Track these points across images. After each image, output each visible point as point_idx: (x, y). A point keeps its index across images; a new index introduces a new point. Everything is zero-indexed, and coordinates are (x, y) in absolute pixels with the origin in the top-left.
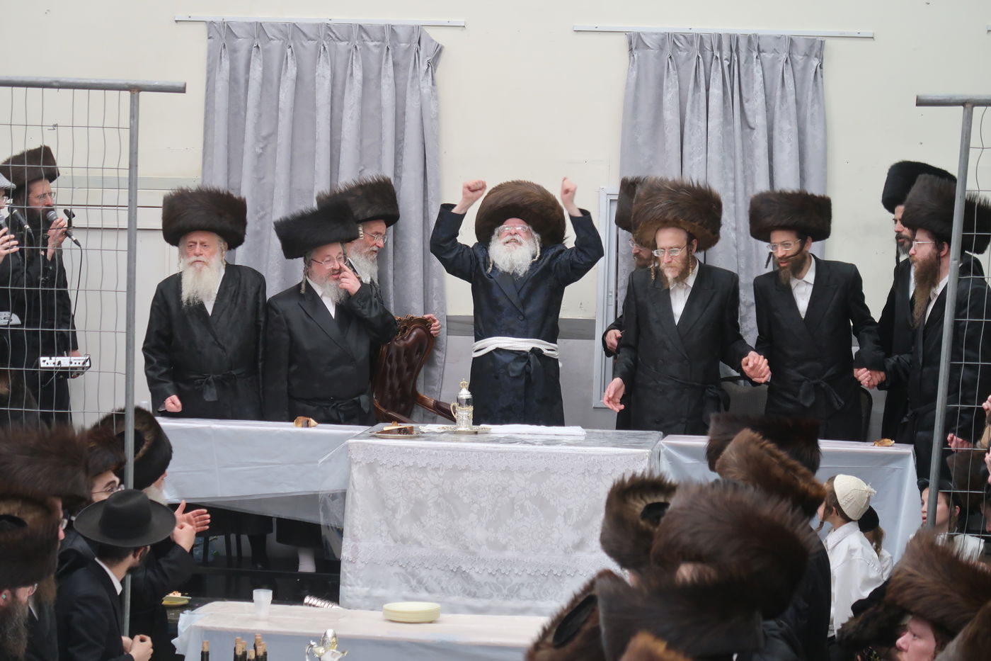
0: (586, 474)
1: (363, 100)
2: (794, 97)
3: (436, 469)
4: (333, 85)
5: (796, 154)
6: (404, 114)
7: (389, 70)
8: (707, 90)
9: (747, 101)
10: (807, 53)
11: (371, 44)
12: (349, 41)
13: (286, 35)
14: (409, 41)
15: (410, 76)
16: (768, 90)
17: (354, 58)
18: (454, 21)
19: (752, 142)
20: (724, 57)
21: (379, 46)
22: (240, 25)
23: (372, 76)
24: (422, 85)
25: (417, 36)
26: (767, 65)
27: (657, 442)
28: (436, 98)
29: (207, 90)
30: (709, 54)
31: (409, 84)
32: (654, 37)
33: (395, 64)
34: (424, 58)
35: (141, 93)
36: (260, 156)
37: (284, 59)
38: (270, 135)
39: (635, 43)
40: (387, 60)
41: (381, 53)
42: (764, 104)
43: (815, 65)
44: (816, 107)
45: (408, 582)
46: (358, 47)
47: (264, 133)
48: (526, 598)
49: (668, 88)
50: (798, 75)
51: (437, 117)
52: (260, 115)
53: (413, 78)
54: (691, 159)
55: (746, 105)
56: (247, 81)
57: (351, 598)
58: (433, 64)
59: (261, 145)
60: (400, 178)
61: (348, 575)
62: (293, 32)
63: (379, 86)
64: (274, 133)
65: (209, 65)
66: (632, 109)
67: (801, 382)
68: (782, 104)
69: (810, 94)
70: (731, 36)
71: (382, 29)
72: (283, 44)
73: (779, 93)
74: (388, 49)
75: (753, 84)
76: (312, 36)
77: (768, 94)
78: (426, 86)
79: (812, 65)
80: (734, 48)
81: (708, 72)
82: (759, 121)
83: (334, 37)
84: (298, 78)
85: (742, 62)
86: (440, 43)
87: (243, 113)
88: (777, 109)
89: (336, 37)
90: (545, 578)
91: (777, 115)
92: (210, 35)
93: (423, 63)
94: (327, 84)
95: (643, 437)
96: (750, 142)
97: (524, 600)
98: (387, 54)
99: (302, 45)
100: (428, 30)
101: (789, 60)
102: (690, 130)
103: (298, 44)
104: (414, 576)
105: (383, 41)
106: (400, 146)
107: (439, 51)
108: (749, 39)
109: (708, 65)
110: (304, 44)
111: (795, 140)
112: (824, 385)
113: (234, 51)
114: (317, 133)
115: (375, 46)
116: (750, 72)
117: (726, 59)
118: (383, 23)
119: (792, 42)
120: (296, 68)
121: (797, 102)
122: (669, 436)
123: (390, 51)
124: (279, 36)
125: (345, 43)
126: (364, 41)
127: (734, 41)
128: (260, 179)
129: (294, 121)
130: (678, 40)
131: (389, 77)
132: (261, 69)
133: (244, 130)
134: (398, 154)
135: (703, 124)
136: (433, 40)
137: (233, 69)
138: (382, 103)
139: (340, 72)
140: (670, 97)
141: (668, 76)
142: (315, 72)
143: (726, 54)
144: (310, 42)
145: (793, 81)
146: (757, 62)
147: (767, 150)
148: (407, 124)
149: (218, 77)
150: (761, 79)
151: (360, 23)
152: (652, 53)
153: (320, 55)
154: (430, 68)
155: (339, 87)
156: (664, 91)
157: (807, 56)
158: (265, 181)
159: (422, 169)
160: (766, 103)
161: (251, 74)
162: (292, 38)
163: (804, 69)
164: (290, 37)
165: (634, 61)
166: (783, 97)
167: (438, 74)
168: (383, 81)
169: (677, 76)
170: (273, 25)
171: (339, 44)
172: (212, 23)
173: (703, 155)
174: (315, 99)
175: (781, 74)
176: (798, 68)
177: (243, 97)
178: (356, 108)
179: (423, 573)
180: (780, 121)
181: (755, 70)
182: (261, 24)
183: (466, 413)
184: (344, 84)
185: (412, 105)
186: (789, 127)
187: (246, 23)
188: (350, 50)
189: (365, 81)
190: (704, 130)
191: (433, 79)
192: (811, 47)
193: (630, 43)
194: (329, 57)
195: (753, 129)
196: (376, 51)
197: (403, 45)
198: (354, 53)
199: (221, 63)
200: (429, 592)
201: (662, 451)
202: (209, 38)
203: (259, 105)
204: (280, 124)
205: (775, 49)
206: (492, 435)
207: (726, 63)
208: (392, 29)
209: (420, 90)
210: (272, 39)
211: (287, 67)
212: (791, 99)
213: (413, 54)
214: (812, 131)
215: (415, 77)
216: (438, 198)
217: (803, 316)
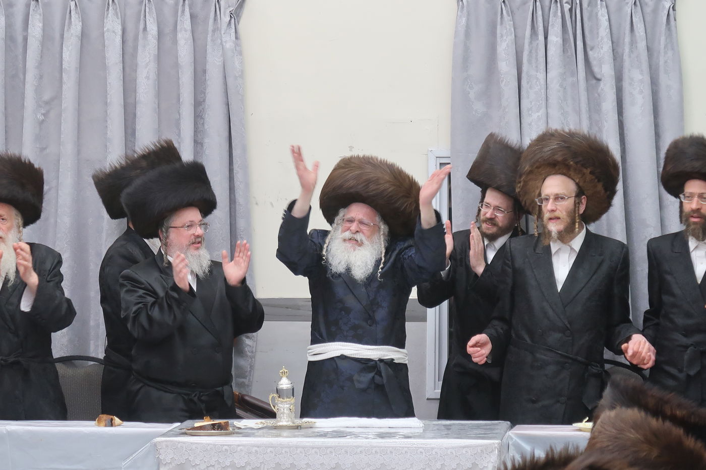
1: (159, 58)
2: (644, 43)
4: (123, 42)
5: (649, 107)
6: (205, 71)
7: (185, 23)
8: (546, 38)
9: (592, 49)
15: (211, 28)
16: (615, 36)
17: (147, 10)
19: (599, 95)
20: (564, 1)
23: (168, 30)
24: (224, 40)
26: (612, 8)
27: (506, 432)
28: (241, 53)
31: (209, 39)
33: (193, 17)
34: (226, 9)
36: (42, 123)
37: (66, 13)
38: (53, 99)
40: (183, 11)
41: (176, 4)
42: (611, 51)
43: (667, 7)
44: (670, 53)
47: (46, 97)
49: (502, 36)
50: (648, 18)
51: (242, 75)
52: (41, 77)
53: (214, 31)
54: (530, 115)
55: (590, 53)
56: (25, 39)
58: (236, 15)
59: (43, 112)
60: (202, 144)
63: (175, 41)
64: (58, 97)
66: (463, 61)
68: (631, 51)
69: (663, 39)
73: (627, 39)
74: (185, 0)
75: (598, 29)
77: (615, 40)
78: (229, 41)
79: (664, 7)
81: (546, 17)
82: (606, 70)
84: (84, 35)
85: (585, 5)
87: (21, 76)
88: (626, 57)
91: (627, 64)
93: (225, 13)
94: (118, 39)
95: (488, 427)
96: (596, 95)
98: (184, 5)
101: (637, 1)
102: (528, 83)
106: (201, 108)
107: (242, 1)
109: (547, 9)
111: (647, 91)
113: (10, 6)
114: (108, 96)
116: (594, 17)
117: (566, 3)
120: (81, 24)
121: (649, 49)
122: (517, 426)
123: (187, 2)
128: (43, 149)
129: (81, 83)
131: (186, 31)
132: (41, 25)
133: (23, 94)
134: (198, 117)
135: (541, 76)
137: (9, 26)
138: (179, 59)
139: (130, 26)
140: (505, 47)
141: (502, 23)
142: (103, 27)
145: (643, 25)
146: (601, 5)
147: (615, 104)
148: (209, 83)
150: (607, 23)
153: (108, 8)
154: (233, 20)
155: (130, 43)
156: (498, 40)
158: (48, 151)
159: (227, 134)
160: (613, 51)
161: (29, 31)
163: (655, 11)
165: (463, 7)
166: (633, 43)
167: (242, 26)
168: (179, 35)
169: (512, 23)
173: (543, 111)
174: (104, 58)
175: (629, 18)
176: (648, 10)
177: (20, 57)
178: (153, 66)
180: (629, 70)
181: (600, 14)
183: (288, 406)
184: (136, 38)
185: (213, 61)
186: (640, 77)
188: (142, 2)
189: (160, 34)
190: (543, 82)
191: (236, 32)
194: (118, 10)
195: (599, 80)
196: (171, 2)
198: (147, 5)
201: (510, 443)
203: (40, 65)
204: (64, 87)
206: (316, 430)
207: (567, 7)
209: (222, 44)
211: (70, 22)
212: (642, 45)
213: (214, 4)
214: (666, 81)
215: (216, 29)
216: (246, 168)
217: (699, 281)
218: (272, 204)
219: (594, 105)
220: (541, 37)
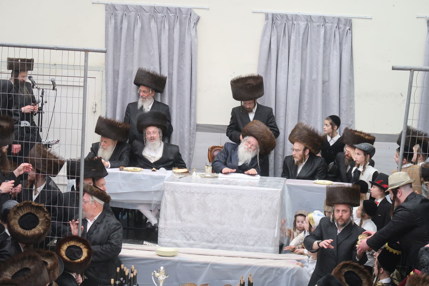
0: (257, 197)
2: (339, 41)
3: (198, 193)
6: (184, 43)
7: (177, 26)
10: (345, 24)
11: (171, 15)
12: (162, 13)
13: (137, 10)
14: (187, 14)
15: (187, 28)
17: (165, 20)
18: (204, 6)
21: (174, 16)
22: (119, 5)
23: (171, 28)
24: (192, 32)
25: (190, 12)
27: (284, 184)
28: (197, 37)
29: (106, 31)
31: (186, 32)
33: (180, 23)
34: (193, 21)
35: (89, 53)
37: (136, 20)
38: (131, 50)
40: (177, 21)
41: (175, 19)
43: (347, 29)
45: (186, 237)
46: (166, 16)
47: (128, 49)
48: (232, 244)
50: (341, 33)
52: (126, 42)
53: (188, 29)
56: (121, 28)
57: (163, 243)
58: (196, 24)
60: (183, 69)
61: (162, 234)
62: (140, 9)
65: (106, 21)
68: (334, 44)
71: (176, 9)
72: (136, 13)
73: (333, 40)
74: (178, 17)
76: (148, 11)
83: (156, 11)
84: (142, 28)
86: (199, 15)
87: (119, 41)
88: (332, 46)
89: (157, 11)
90: (239, 236)
91: (332, 49)
92: (106, 9)
93: (192, 23)
94: (156, 30)
95: (279, 181)
97: (231, 244)
98: (177, 19)
99: (143, 14)
100: (194, 10)
101: (337, 27)
103: (142, 14)
104: (188, 235)
105: (176, 14)
107: (198, 19)
110: (144, 14)
111: (338, 59)
113: (116, 15)
115: (173, 15)
116: (319, 31)
118: (176, 7)
119: (339, 19)
120: (141, 24)
121: (340, 43)
123: (178, 18)
124: (134, 10)
125: (160, 14)
126: (168, 13)
129: (140, 45)
132: (127, 24)
134: (182, 59)
136: (196, 14)
137: (116, 23)
139: (159, 26)
142: (150, 26)
144: (147, 13)
145: (339, 35)
146: (322, 27)
148: (185, 47)
149: (110, 26)
150: (323, 34)
151: (168, 6)
157: (345, 25)
158: (128, 68)
159: (191, 66)
161: (123, 25)
162: (139, 12)
163: (343, 30)
164: (139, 11)
166: (335, 41)
167: (197, 27)
168: (175, 30)
170: (132, 6)
171: (158, 14)
172: (107, 4)
175: (334, 32)
176: (341, 30)
177: (119, 35)
178: (167, 40)
179: (192, 233)
180: (333, 51)
181: (321, 30)
182: (127, 5)
184: (161, 30)
185: (188, 40)
187: (121, 5)
188: (163, 17)
189: (169, 29)
191: (196, 29)
192: (347, 22)
194: (155, 20)
196: (173, 17)
197: (184, 16)
198: (165, 18)
199: (111, 20)
200: (194, 241)
202: (106, 10)
203: (126, 38)
204: (135, 46)
205: (332, 22)
208: (180, 9)
209: (191, 34)
210: (131, 11)
211: (137, 23)
213: (188, 20)
215: (189, 28)
216: (196, 78)
218: (205, 91)
220: (287, 37)
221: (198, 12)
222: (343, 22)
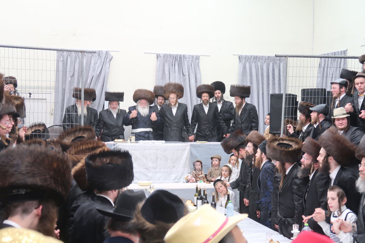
5: (195, 81)
8: (175, 67)
9: (183, 69)
18: (116, 50)
20: (178, 59)
23: (96, 62)
25: (108, 53)
26: (188, 61)
28: (110, 68)
29: (57, 65)
30: (175, 59)
32: (162, 55)
34: (109, 58)
35: (85, 53)
38: (73, 76)
39: (158, 56)
44: (198, 71)
47: (71, 75)
49: (166, 66)
55: (183, 70)
56: (67, 63)
58: (110, 60)
59: (71, 78)
65: (57, 59)
67: (206, 129)
69: (197, 68)
70: (180, 55)
71: (99, 52)
72: (75, 54)
73: (190, 67)
75: (185, 65)
77: (188, 68)
78: (108, 65)
79: (197, 62)
80: (180, 58)
81: (175, 62)
82: (186, 74)
85: (182, 61)
87: (66, 71)
88: (190, 71)
91: (190, 73)
93: (108, 60)
100: (110, 52)
101: (192, 60)
102: (171, 75)
103: (79, 55)
107: (112, 57)
108: (184, 56)
111: (194, 78)
112: (211, 130)
113: (63, 56)
115: (98, 55)
118: (99, 50)
119: (193, 56)
123: (101, 57)
125: (90, 55)
126: (95, 54)
127: (180, 56)
130: (168, 56)
132: (70, 60)
133: (66, 75)
135: (174, 74)
137: (63, 60)
140: (167, 68)
141: (166, 64)
143: (179, 59)
145: (193, 65)
146: (185, 61)
147: (189, 80)
149: (60, 62)
152: (162, 58)
158: (71, 87)
160: (188, 70)
161: (68, 61)
163: (195, 62)
165: (158, 60)
166: (192, 68)
167: (111, 62)
169: (168, 63)
175: (191, 63)
177: (66, 67)
181: (185, 63)
186: (193, 75)
190: (174, 76)
191: (110, 64)
192: (197, 58)
193: (157, 56)
195: (185, 76)
196: (98, 57)
197: (104, 55)
199: (60, 59)
202: (57, 53)
203: (70, 69)
204: (75, 74)
205: (189, 58)
207: (179, 61)
208: (101, 51)
209: (106, 66)
210: (73, 53)
211: (77, 60)
212: (193, 69)
213: (106, 58)
214: (198, 76)
217: (206, 114)
219: (184, 80)
220: (174, 67)
221: (112, 54)
222: (195, 57)
